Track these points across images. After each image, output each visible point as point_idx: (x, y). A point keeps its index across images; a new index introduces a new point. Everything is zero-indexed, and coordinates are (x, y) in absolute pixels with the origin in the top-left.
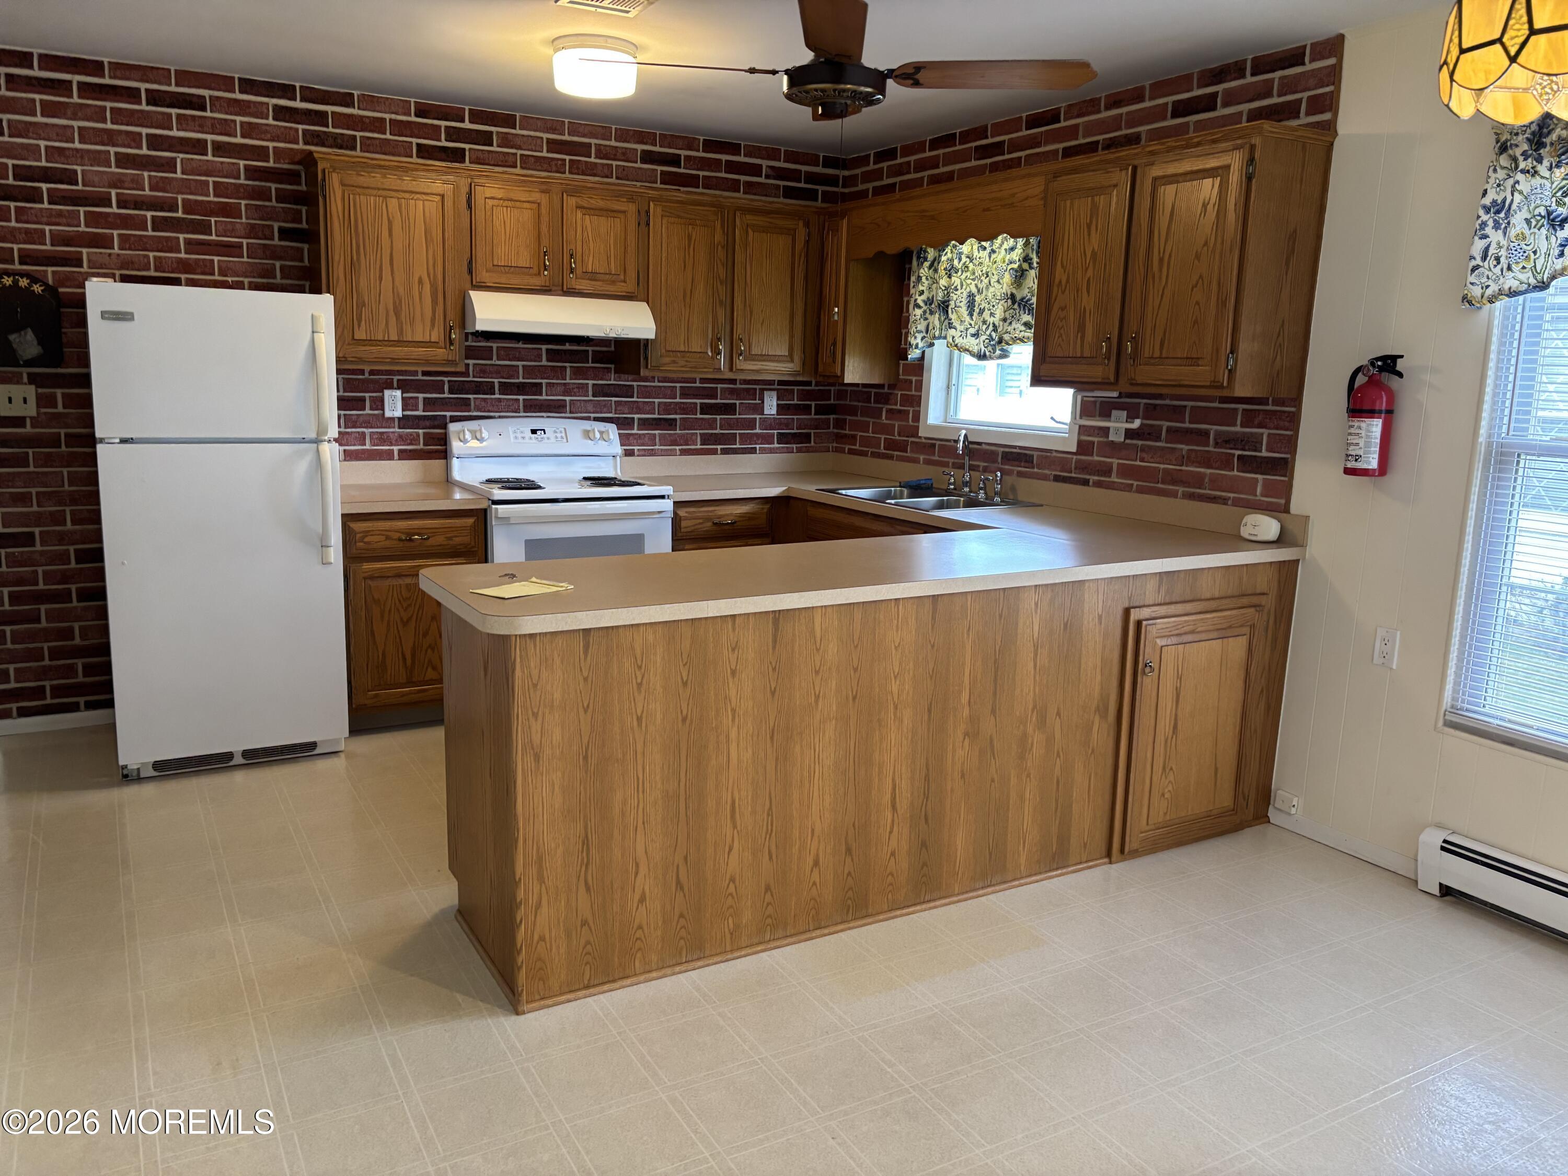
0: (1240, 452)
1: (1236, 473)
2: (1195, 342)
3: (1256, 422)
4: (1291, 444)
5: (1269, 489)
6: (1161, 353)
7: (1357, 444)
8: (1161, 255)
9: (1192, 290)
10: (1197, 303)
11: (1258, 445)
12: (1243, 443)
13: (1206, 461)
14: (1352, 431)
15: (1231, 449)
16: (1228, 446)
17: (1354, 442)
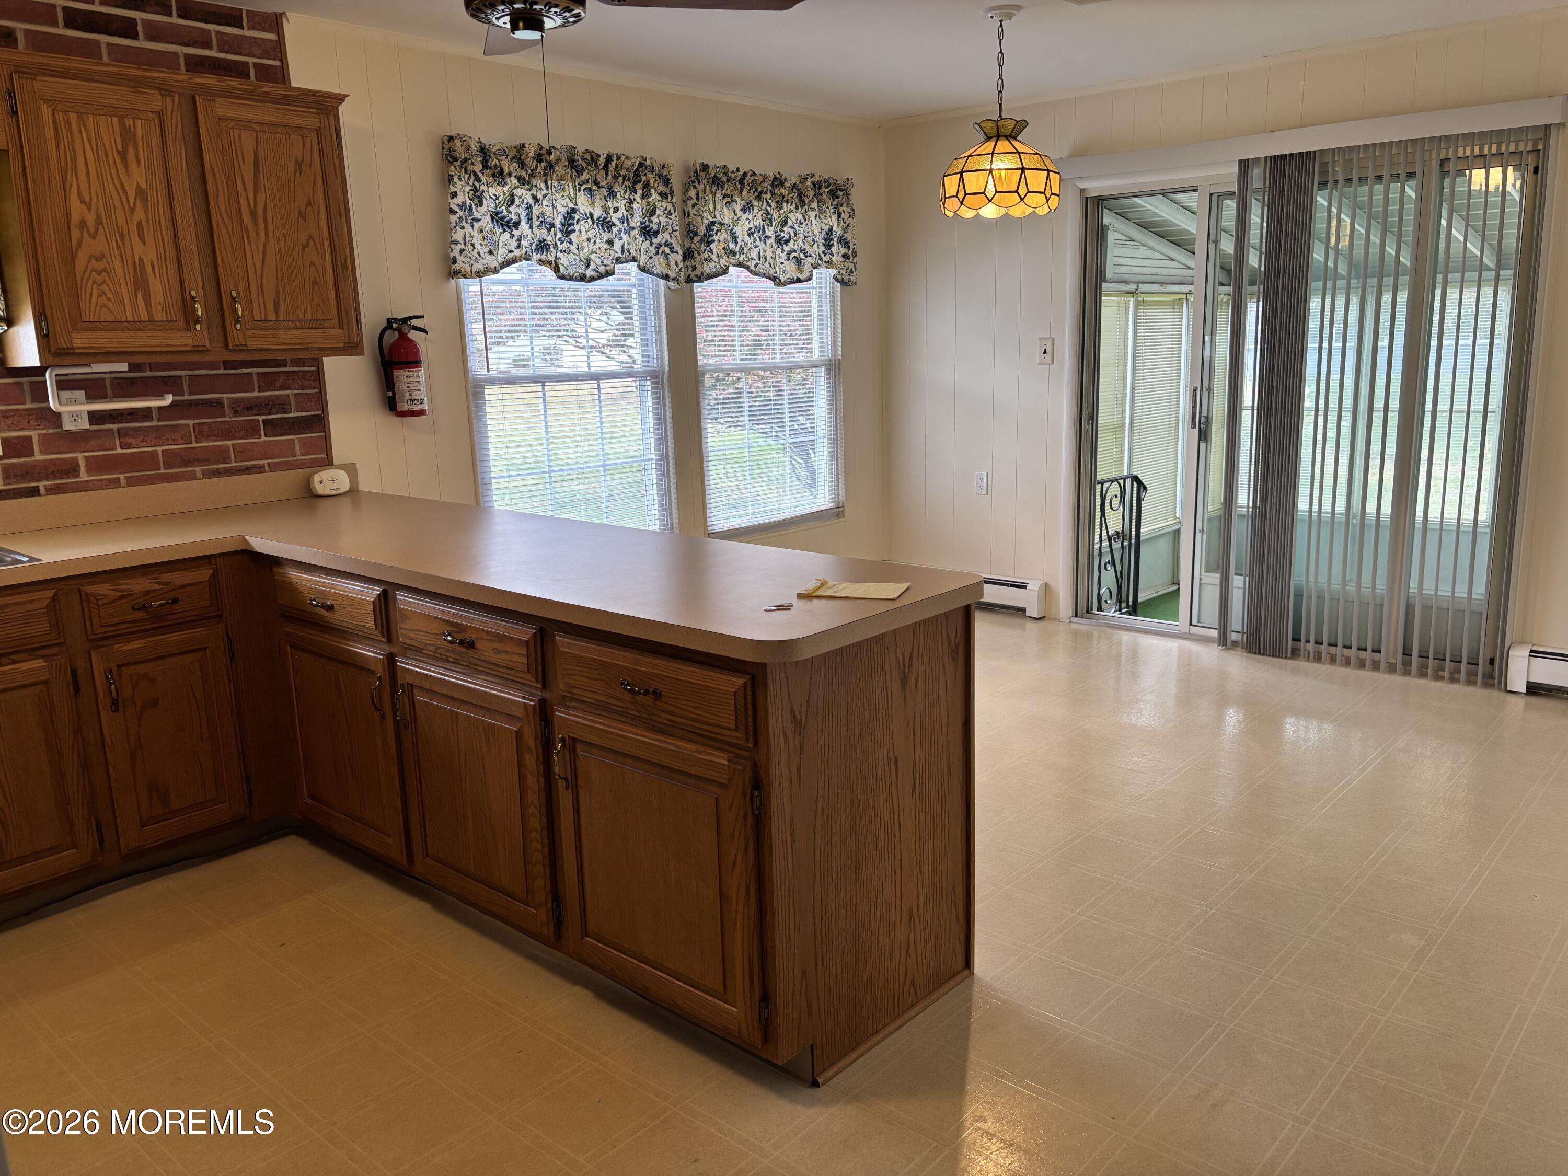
0: (264, 417)
1: (263, 438)
2: (318, 304)
3: (278, 385)
4: (321, 399)
5: (308, 447)
6: (277, 315)
7: (419, 390)
8: (253, 207)
9: (303, 250)
10: (312, 264)
11: (286, 407)
12: (268, 407)
13: (227, 432)
14: (412, 379)
15: (256, 415)
16: (250, 412)
17: (417, 388)
